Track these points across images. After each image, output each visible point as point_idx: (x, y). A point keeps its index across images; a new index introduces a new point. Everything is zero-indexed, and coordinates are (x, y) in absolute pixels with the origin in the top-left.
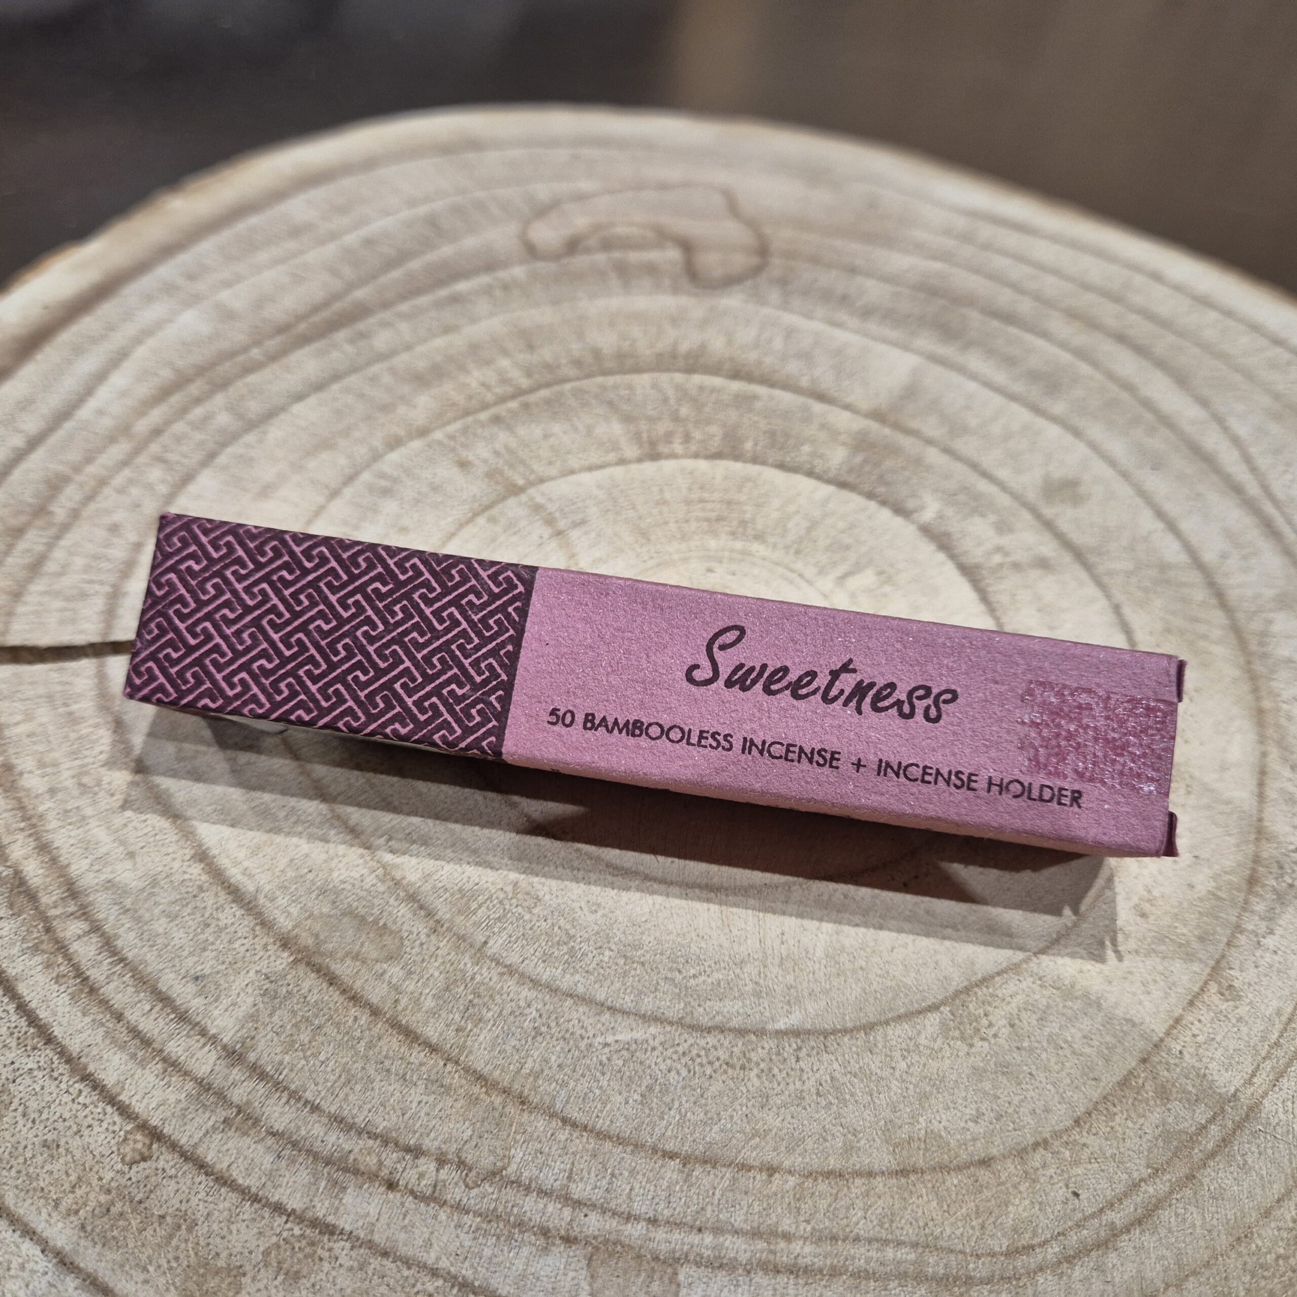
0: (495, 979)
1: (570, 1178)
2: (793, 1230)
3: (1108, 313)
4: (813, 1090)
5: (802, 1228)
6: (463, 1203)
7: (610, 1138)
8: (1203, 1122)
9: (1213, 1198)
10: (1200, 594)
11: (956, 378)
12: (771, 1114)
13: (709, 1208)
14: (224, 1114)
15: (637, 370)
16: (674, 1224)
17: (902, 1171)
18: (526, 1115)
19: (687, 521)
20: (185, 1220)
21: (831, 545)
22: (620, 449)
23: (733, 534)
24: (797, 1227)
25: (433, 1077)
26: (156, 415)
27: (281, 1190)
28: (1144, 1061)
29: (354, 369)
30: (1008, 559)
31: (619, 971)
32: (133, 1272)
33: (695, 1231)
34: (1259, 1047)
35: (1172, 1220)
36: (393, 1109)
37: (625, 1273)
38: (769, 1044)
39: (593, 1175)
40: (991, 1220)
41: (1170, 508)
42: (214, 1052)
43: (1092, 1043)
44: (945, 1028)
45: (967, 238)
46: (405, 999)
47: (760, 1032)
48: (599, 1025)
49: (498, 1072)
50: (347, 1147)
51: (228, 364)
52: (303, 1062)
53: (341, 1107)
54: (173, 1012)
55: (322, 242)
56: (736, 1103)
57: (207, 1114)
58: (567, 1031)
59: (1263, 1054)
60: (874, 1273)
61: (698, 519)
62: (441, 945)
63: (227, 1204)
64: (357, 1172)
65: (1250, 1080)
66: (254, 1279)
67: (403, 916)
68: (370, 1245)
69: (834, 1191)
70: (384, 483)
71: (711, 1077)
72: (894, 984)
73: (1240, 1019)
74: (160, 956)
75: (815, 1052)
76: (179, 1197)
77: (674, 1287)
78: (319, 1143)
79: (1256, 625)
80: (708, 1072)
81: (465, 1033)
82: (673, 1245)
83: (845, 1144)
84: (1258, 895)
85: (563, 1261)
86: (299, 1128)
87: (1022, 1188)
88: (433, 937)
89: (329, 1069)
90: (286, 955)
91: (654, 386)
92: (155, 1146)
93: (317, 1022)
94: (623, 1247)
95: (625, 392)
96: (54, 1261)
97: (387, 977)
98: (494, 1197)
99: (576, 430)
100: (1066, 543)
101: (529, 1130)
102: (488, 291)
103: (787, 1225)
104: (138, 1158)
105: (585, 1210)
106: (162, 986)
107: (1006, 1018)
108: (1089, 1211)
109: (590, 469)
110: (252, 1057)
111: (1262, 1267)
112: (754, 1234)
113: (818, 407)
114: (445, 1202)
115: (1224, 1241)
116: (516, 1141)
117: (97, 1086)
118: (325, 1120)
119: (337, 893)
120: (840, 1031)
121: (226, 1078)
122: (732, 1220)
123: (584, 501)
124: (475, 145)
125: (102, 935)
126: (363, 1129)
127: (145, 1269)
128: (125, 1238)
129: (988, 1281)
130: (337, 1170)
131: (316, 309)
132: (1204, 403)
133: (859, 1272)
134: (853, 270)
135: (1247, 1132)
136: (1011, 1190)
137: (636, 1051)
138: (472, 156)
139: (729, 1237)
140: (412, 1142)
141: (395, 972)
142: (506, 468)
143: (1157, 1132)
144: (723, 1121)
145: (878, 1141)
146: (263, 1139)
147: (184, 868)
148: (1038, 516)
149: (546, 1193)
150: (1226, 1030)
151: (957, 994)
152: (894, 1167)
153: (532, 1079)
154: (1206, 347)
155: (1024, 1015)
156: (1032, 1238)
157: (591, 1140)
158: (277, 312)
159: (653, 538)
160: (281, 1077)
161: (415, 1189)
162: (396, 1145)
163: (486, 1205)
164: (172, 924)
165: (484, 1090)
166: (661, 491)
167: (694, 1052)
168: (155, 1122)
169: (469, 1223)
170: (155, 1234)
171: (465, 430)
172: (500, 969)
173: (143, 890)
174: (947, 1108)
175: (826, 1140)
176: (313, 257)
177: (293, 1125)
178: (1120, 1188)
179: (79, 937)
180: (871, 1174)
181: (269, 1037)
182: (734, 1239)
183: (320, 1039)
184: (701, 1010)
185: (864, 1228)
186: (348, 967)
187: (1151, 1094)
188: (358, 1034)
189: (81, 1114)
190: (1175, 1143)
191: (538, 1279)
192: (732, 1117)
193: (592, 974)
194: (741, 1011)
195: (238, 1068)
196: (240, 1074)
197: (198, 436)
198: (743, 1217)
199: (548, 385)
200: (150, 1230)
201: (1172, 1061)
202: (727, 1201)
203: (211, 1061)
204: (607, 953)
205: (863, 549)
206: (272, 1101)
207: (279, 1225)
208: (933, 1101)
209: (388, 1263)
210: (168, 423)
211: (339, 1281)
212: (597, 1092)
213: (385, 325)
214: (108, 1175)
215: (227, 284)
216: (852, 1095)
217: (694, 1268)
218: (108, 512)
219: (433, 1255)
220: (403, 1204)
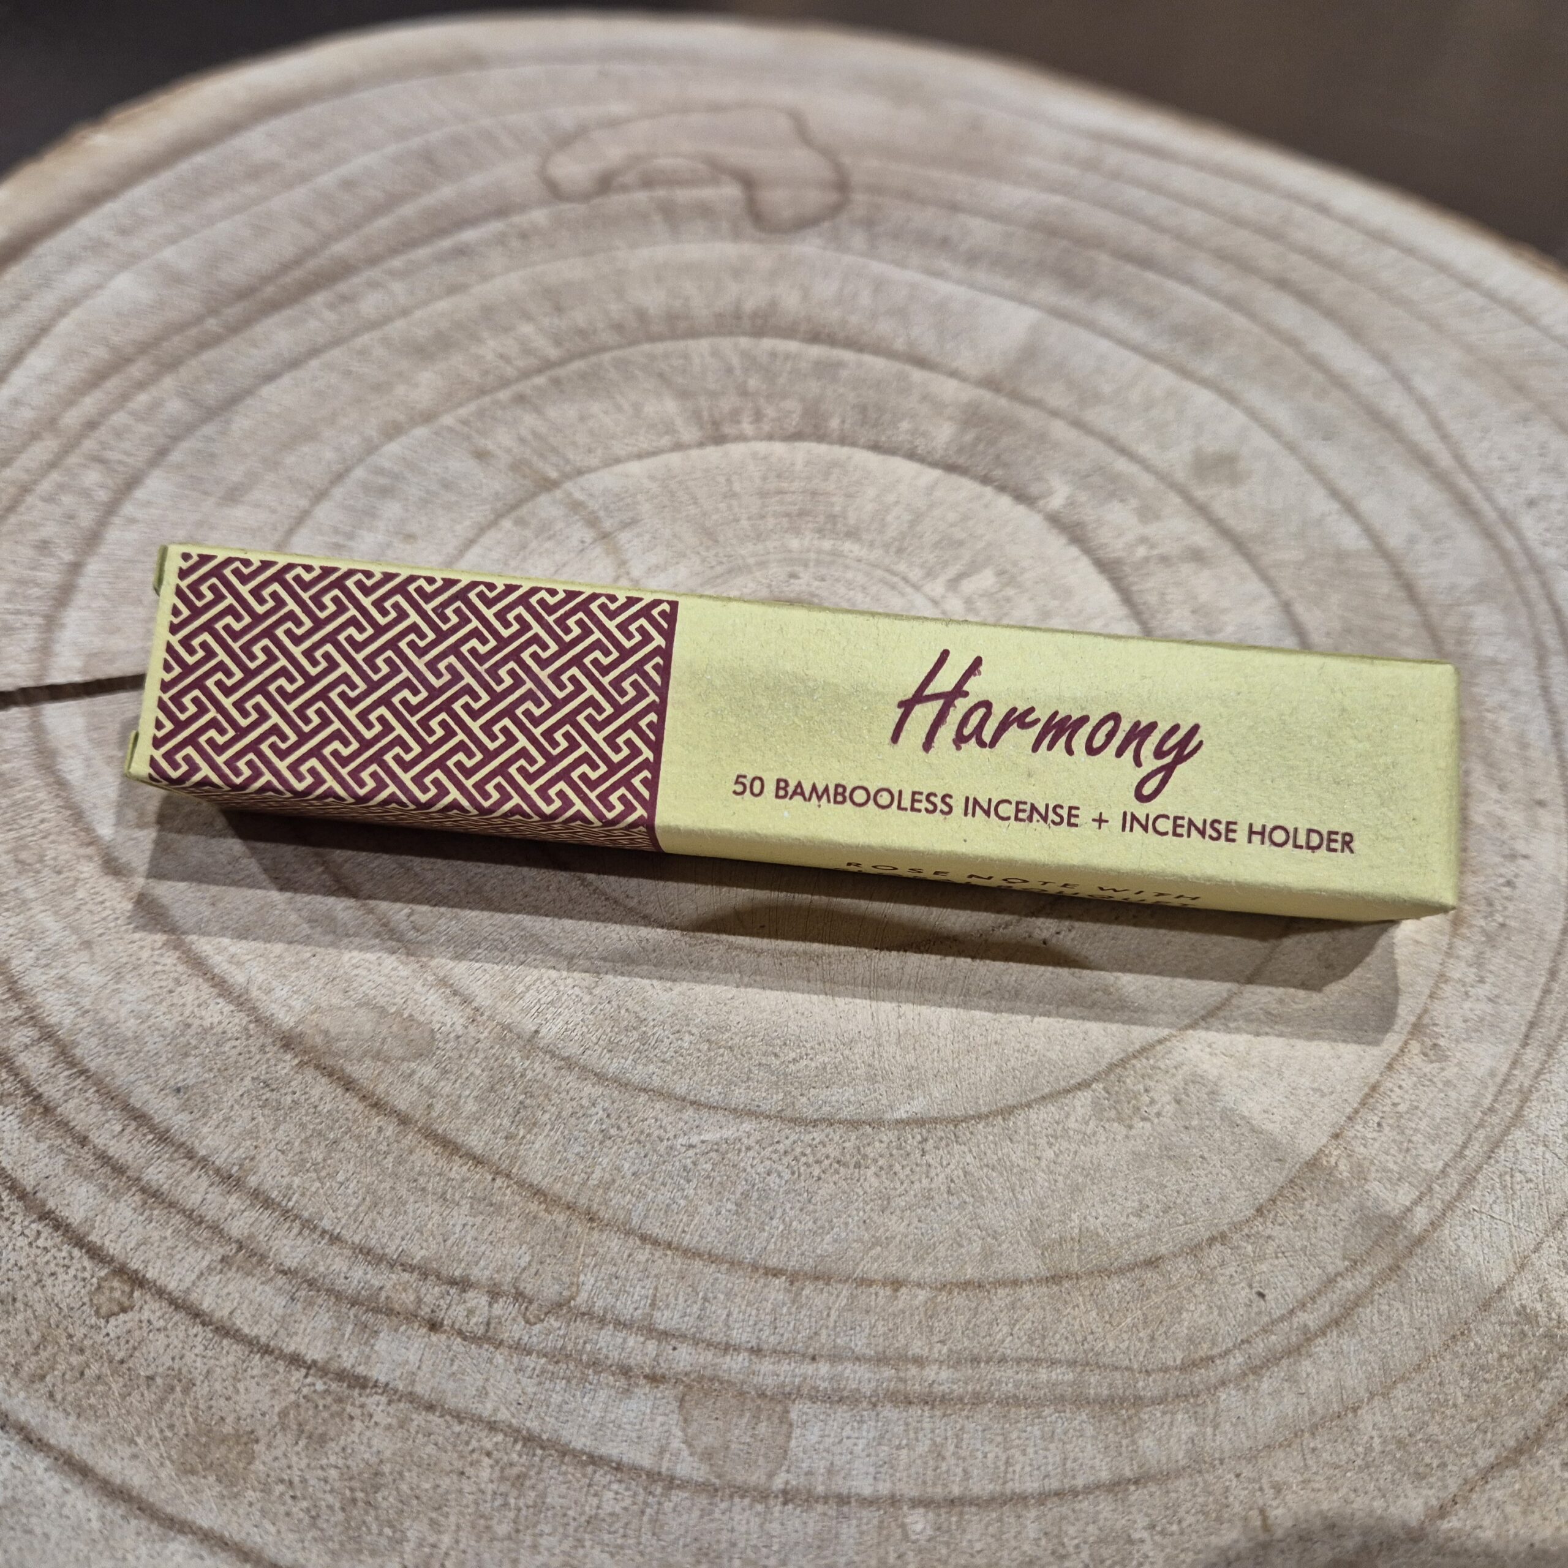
0: (550, 1074)
1: (653, 1305)
2: (926, 1353)
3: (1265, 253)
4: (943, 1188)
5: (936, 1350)
6: (523, 1342)
7: (700, 1256)
8: (1408, 1203)
9: (1422, 1290)
10: (1385, 587)
11: (1084, 336)
12: (894, 1218)
13: (824, 1332)
14: (221, 1251)
15: (694, 333)
16: (782, 1353)
17: (1053, 1277)
18: (596, 1234)
19: (762, 517)
20: (180, 1381)
21: (940, 542)
22: (675, 431)
23: (820, 531)
24: (930, 1349)
25: (479, 1194)
26: (89, 404)
27: (298, 1339)
28: (1336, 1136)
29: (337, 341)
30: (1155, 552)
31: (703, 1058)
32: (118, 1446)
33: (808, 1360)
34: (1470, 1115)
35: (1375, 1318)
36: (432, 1234)
37: (725, 1414)
38: (888, 1136)
39: (681, 1300)
40: (1162, 1330)
41: (1347, 486)
42: (204, 1178)
43: (1274, 1118)
44: (1097, 1107)
45: (1091, 165)
46: (441, 1104)
47: (877, 1123)
48: (681, 1124)
49: (560, 1185)
50: (377, 1283)
51: (176, 339)
52: (318, 1184)
53: (367, 1236)
54: (151, 1132)
55: (289, 185)
56: (852, 1207)
57: (201, 1252)
58: (642, 1132)
59: (1475, 1121)
60: (1025, 1399)
61: (776, 515)
62: (482, 1037)
63: (231, 1359)
64: (390, 1312)
65: (1461, 1153)
66: (269, 1446)
67: (433, 1005)
68: (412, 1398)
69: (974, 1305)
70: (382, 481)
71: (819, 1179)
72: (1035, 1059)
73: (1447, 1083)
74: (131, 1065)
75: (944, 1143)
76: (170, 1353)
77: (785, 1427)
78: (342, 1280)
79: (1452, 621)
80: (816, 1174)
81: (517, 1141)
82: (782, 1378)
83: (983, 1249)
84: (1464, 938)
85: (650, 1404)
86: (316, 1264)
87: (1197, 1291)
88: (471, 1028)
89: (350, 1191)
90: (288, 1057)
91: (715, 353)
92: (137, 1294)
93: (332, 1136)
94: (721, 1383)
95: (678, 362)
96: (17, 1438)
97: (416, 1078)
98: (562, 1332)
99: (619, 409)
100: (1225, 532)
101: (601, 1251)
102: (501, 240)
103: (917, 1347)
104: (116, 1309)
105: (673, 1342)
106: (136, 1102)
107: (1170, 1093)
108: (1277, 1314)
109: (640, 456)
110: (253, 1181)
111: (1482, 1368)
112: (879, 1360)
113: (917, 375)
114: (501, 1343)
115: (1436, 1342)
116: (586, 1266)
117: (59, 1225)
118: (348, 1252)
119: (349, 981)
120: (973, 1117)
121: (221, 1208)
122: (852, 1345)
123: (634, 495)
124: (477, 60)
125: (57, 1042)
126: (396, 1261)
127: (132, 1442)
128: (105, 1406)
129: (1162, 1400)
130: (366, 1311)
131: (285, 267)
132: (1383, 359)
133: (1007, 1398)
134: (954, 207)
135: (1459, 1212)
136: (1184, 1294)
137: (727, 1152)
138: (472, 74)
139: (850, 1365)
140: (457, 1273)
141: (426, 1072)
142: (535, 458)
143: (1354, 1218)
144: (836, 1230)
145: (1024, 1244)
146: (271, 1279)
147: (155, 959)
148: (1189, 499)
149: (625, 1325)
150: (1431, 1095)
151: (1112, 1067)
152: (1044, 1273)
153: (600, 1191)
154: (1385, 293)
155: (1192, 1088)
156: (1211, 1349)
157: (678, 1260)
158: (234, 274)
159: (721, 538)
160: (291, 1204)
161: (464, 1328)
162: (438, 1277)
163: (550, 1343)
164: (143, 1027)
165: (543, 1206)
166: (729, 481)
167: (798, 1150)
168: (135, 1264)
169: (532, 1365)
170: (142, 1399)
171: (481, 413)
172: (557, 1063)
173: (104, 986)
174: (1104, 1201)
175: (961, 1246)
176: (278, 203)
177: (308, 1260)
178: (1313, 1285)
179: (26, 1047)
180: (1016, 1283)
181: (273, 1156)
182: (856, 1367)
183: (337, 1155)
184: (804, 1100)
185: (1008, 1348)
186: (368, 1068)
187: (1345, 1174)
188: (383, 1147)
189: (41, 1261)
190: (1376, 1230)
191: (619, 1427)
192: (846, 1224)
193: (669, 1063)
194: (853, 1099)
195: (235, 1196)
196: (239, 1202)
197: (143, 429)
198: (864, 1341)
199: (583, 355)
200: (136, 1396)
201: (1370, 1136)
202: (845, 1324)
203: (202, 1190)
204: (687, 1038)
205: (980, 545)
206: (280, 1233)
207: (297, 1380)
208: (1087, 1194)
209: (435, 1418)
210: (105, 413)
211: (375, 1441)
212: (682, 1202)
213: (373, 285)
214: (80, 1332)
215: (172, 240)
216: (991, 1191)
217: (809, 1404)
218: (35, 526)
219: (489, 1406)
220: (449, 1347)
